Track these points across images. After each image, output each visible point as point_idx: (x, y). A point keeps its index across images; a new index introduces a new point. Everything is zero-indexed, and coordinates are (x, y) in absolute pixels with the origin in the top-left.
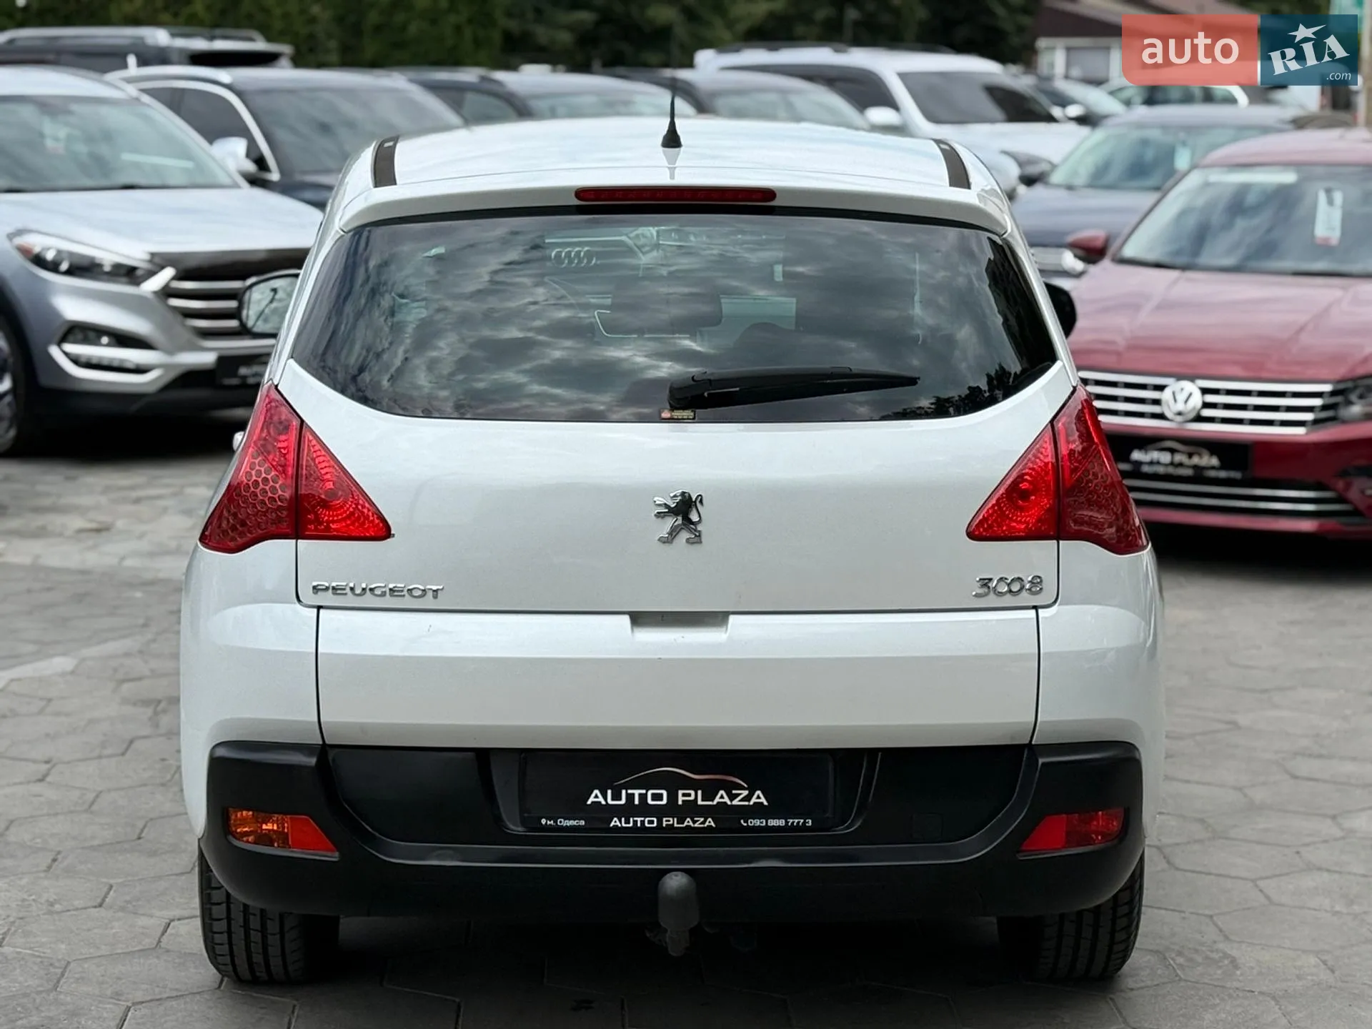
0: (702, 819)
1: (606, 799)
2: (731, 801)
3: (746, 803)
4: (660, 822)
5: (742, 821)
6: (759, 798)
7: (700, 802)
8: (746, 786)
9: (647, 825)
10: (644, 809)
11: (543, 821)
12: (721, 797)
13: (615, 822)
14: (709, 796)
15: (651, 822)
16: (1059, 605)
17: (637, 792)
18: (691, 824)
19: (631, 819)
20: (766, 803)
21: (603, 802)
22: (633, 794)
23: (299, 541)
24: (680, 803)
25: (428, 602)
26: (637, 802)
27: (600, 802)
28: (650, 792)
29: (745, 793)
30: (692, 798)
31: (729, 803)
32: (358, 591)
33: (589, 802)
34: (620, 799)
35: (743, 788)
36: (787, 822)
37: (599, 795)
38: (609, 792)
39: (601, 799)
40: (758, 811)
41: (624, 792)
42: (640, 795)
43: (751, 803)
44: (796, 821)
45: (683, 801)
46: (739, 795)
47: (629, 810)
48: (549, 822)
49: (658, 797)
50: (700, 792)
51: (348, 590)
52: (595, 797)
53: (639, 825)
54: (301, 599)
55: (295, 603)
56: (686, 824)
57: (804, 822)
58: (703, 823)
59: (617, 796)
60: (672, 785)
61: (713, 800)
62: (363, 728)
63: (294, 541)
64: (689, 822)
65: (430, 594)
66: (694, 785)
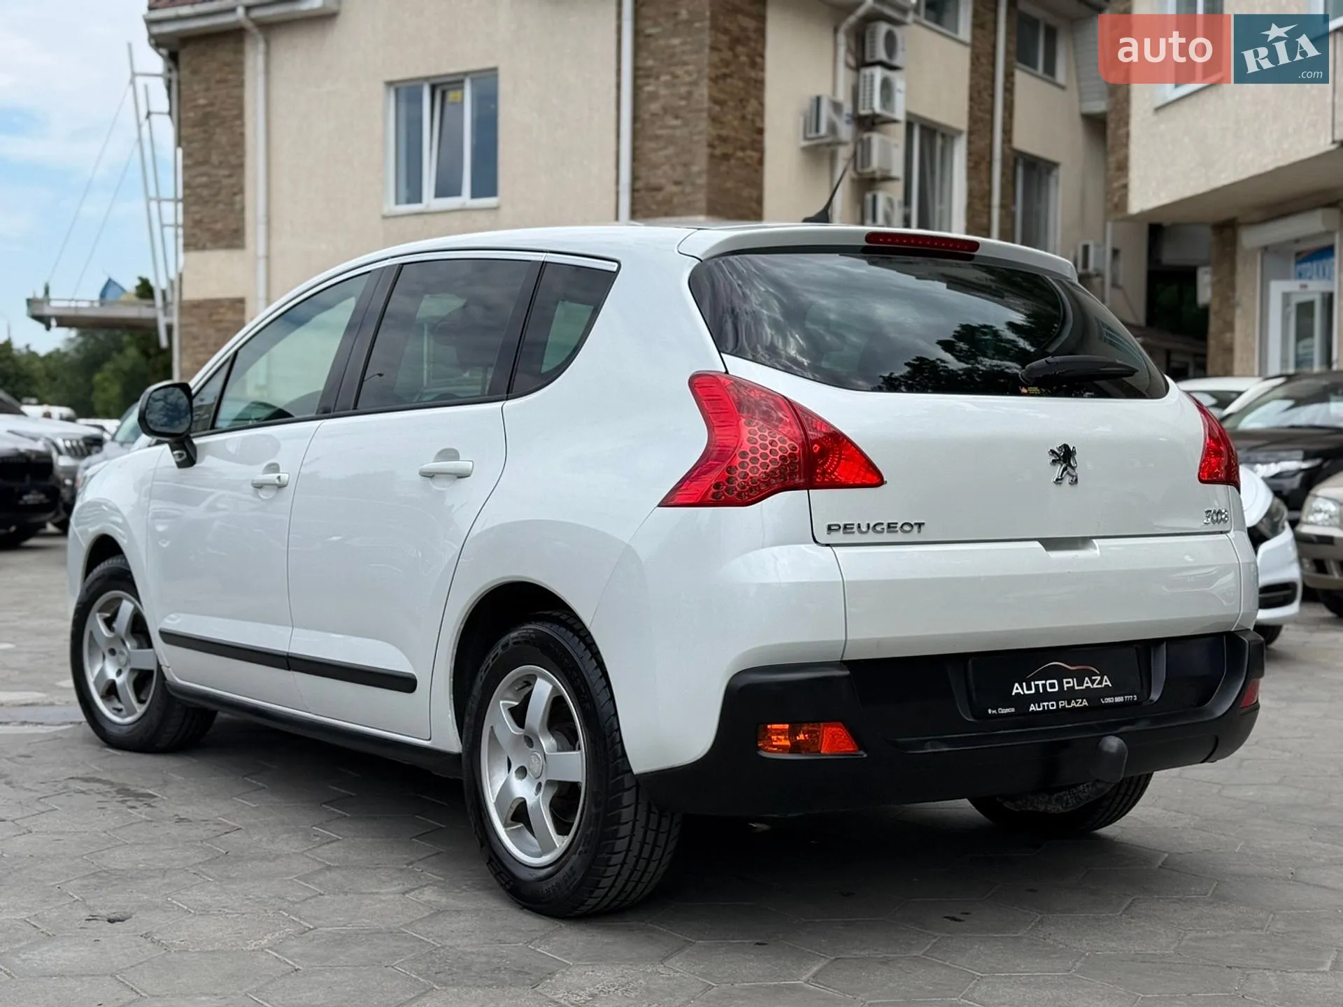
0: (1080, 700)
1: (1023, 691)
2: (1093, 684)
3: (1100, 686)
4: (1058, 705)
5: (1102, 700)
6: (1107, 682)
7: (1076, 688)
8: (1098, 673)
9: (1051, 708)
10: (1047, 696)
11: (990, 711)
12: (1087, 683)
13: (1032, 708)
14: (1080, 683)
15: (1052, 705)
16: (1234, 530)
17: (1040, 683)
18: (1075, 704)
19: (1041, 704)
20: (1110, 685)
21: (1022, 693)
22: (1038, 685)
23: (810, 491)
24: (1065, 689)
25: (914, 536)
26: (1041, 691)
27: (1020, 693)
28: (1048, 682)
29: (1099, 678)
30: (1071, 685)
31: (1092, 687)
32: (864, 529)
33: (1013, 694)
34: (1031, 689)
35: (1098, 675)
36: (1124, 698)
37: (1019, 688)
38: (1024, 684)
39: (1020, 691)
40: (1106, 692)
41: (1032, 683)
42: (1043, 684)
43: (1103, 686)
44: (1129, 697)
45: (1067, 687)
46: (1096, 680)
47: (1039, 697)
48: (993, 712)
49: (1051, 685)
50: (1075, 679)
51: (855, 529)
52: (1017, 690)
53: (1046, 708)
54: (817, 539)
55: (810, 543)
56: (1072, 705)
57: (1134, 698)
58: (1081, 703)
59: (1029, 688)
60: (1060, 674)
61: (1082, 685)
62: (879, 643)
63: (806, 491)
64: (1073, 704)
65: (916, 528)
66: (1070, 674)
